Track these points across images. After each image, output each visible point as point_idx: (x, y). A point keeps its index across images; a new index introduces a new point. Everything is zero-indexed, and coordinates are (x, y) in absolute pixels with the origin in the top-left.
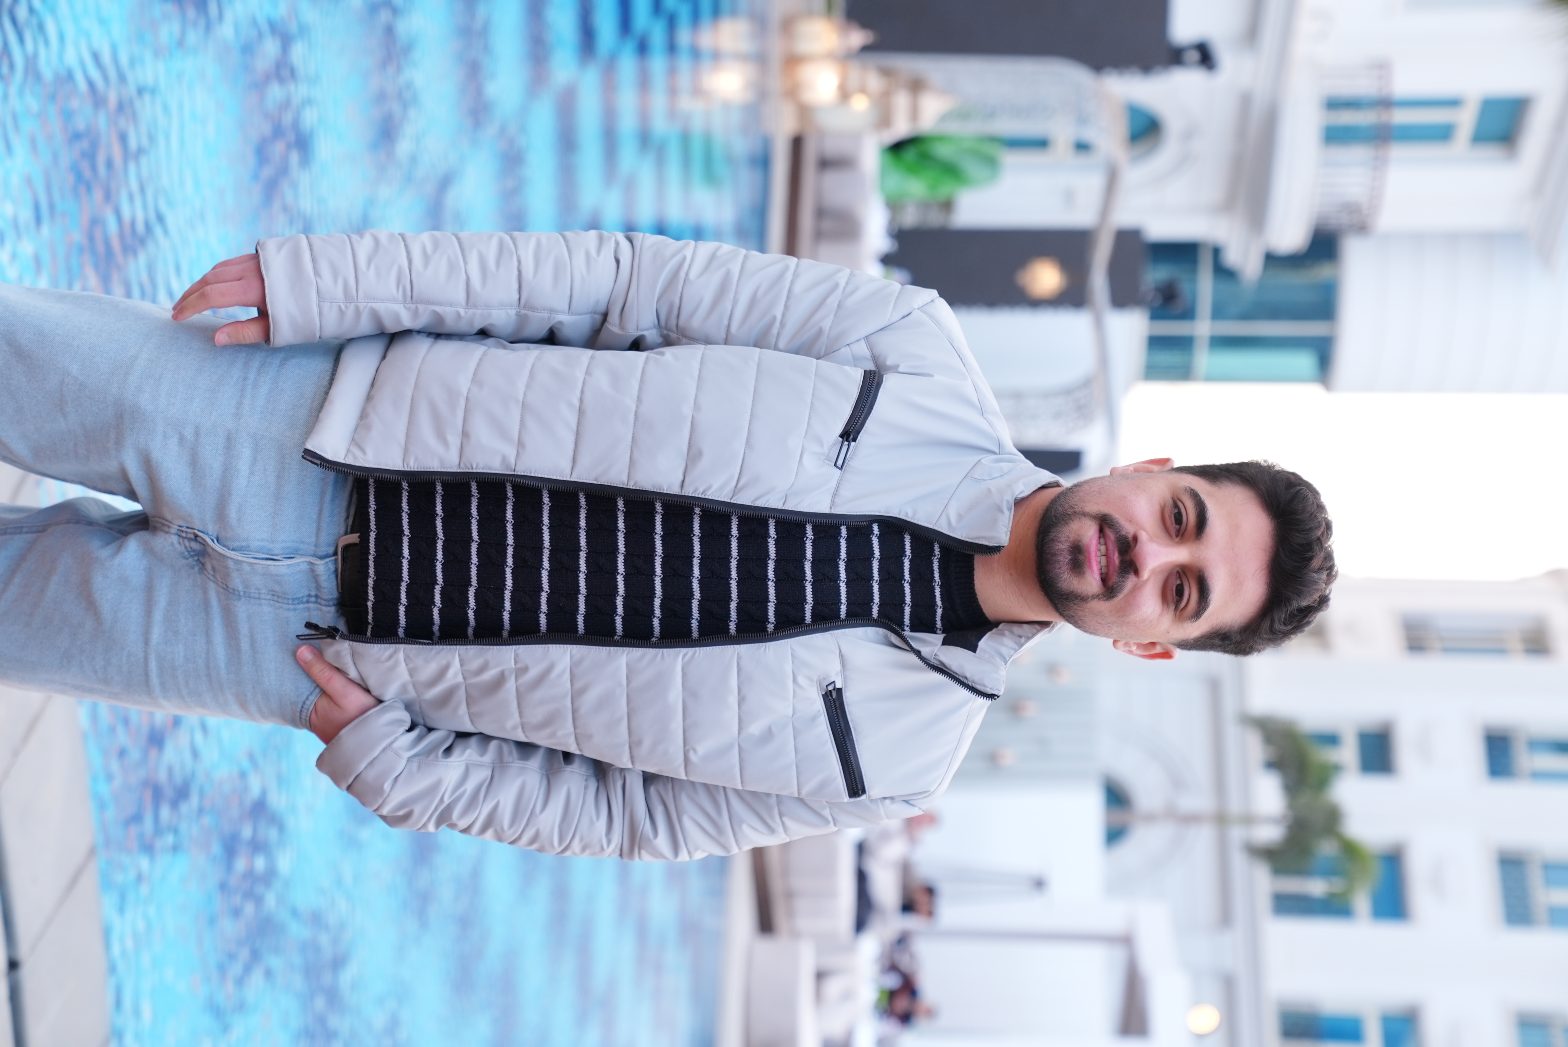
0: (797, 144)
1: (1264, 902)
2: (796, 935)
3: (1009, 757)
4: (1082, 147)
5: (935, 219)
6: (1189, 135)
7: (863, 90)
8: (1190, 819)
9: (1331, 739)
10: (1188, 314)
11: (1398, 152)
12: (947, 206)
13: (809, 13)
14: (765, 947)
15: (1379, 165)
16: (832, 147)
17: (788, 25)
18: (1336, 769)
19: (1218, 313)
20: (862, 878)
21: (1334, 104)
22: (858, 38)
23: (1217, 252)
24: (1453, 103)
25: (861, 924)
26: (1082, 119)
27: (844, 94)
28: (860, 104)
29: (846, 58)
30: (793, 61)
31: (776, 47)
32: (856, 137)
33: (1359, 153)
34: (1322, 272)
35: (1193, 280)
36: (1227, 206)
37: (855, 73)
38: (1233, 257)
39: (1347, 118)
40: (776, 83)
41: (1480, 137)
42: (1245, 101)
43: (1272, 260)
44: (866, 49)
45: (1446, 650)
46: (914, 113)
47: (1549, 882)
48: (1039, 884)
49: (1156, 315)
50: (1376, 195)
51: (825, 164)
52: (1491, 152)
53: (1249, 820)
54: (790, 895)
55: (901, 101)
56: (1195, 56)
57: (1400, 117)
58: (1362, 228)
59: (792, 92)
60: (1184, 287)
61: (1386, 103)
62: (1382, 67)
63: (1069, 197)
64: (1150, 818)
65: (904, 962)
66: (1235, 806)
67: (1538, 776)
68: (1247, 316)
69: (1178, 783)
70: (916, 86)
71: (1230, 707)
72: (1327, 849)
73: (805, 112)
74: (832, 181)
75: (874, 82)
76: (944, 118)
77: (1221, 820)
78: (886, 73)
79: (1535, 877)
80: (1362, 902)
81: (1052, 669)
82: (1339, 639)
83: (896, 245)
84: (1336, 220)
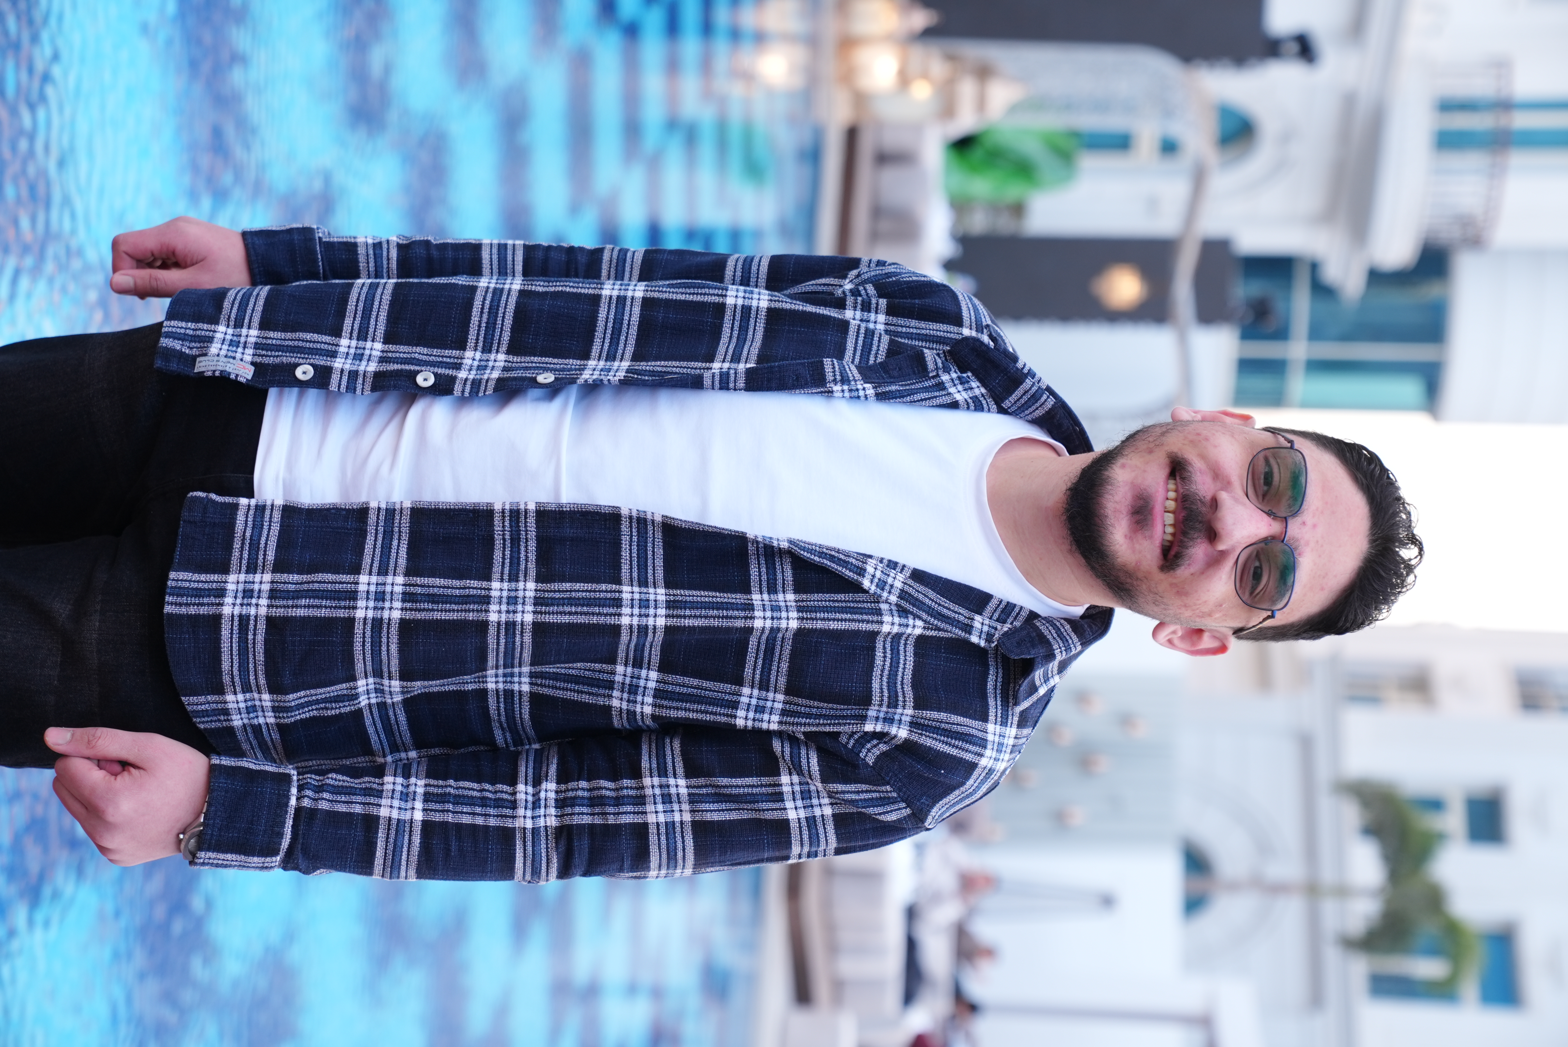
0: (852, 135)
1: (1359, 983)
2: (836, 1008)
3: (1079, 816)
4: (1169, 147)
5: (1005, 225)
6: (1286, 137)
7: (925, 75)
8: (1278, 889)
9: (1435, 805)
10: (1282, 334)
11: (1517, 160)
12: (1018, 210)
14: (801, 1020)
15: (1496, 174)
16: (892, 140)
17: (843, 4)
19: (1316, 333)
20: (912, 946)
21: (1447, 106)
22: (920, 19)
23: (1314, 267)
25: (909, 996)
26: (1168, 112)
27: (904, 80)
28: (922, 91)
29: (906, 40)
30: (848, 44)
31: (830, 27)
32: (917, 128)
33: (1474, 160)
34: (1431, 291)
35: (1288, 299)
36: (1328, 215)
37: (918, 54)
38: (1332, 274)
39: (1462, 121)
40: (829, 67)
42: (1349, 101)
43: (1376, 277)
44: (929, 34)
46: (981, 104)
49: (1247, 334)
50: (1492, 207)
51: (884, 158)
53: (1343, 892)
55: (967, 89)
56: (1294, 47)
57: (1522, 121)
58: (1476, 243)
59: (848, 76)
60: (1279, 306)
61: (1505, 105)
62: (1502, 66)
63: (1153, 204)
64: (1234, 887)
66: (1328, 875)
68: (1347, 337)
69: (1264, 847)
70: (984, 73)
71: (1324, 773)
72: (1428, 929)
73: (860, 99)
74: (890, 177)
75: (938, 67)
76: (1014, 109)
77: (1312, 890)
78: (951, 58)
80: (1470, 988)
81: (1126, 720)
82: (1446, 696)
83: (961, 249)
84: (1448, 233)
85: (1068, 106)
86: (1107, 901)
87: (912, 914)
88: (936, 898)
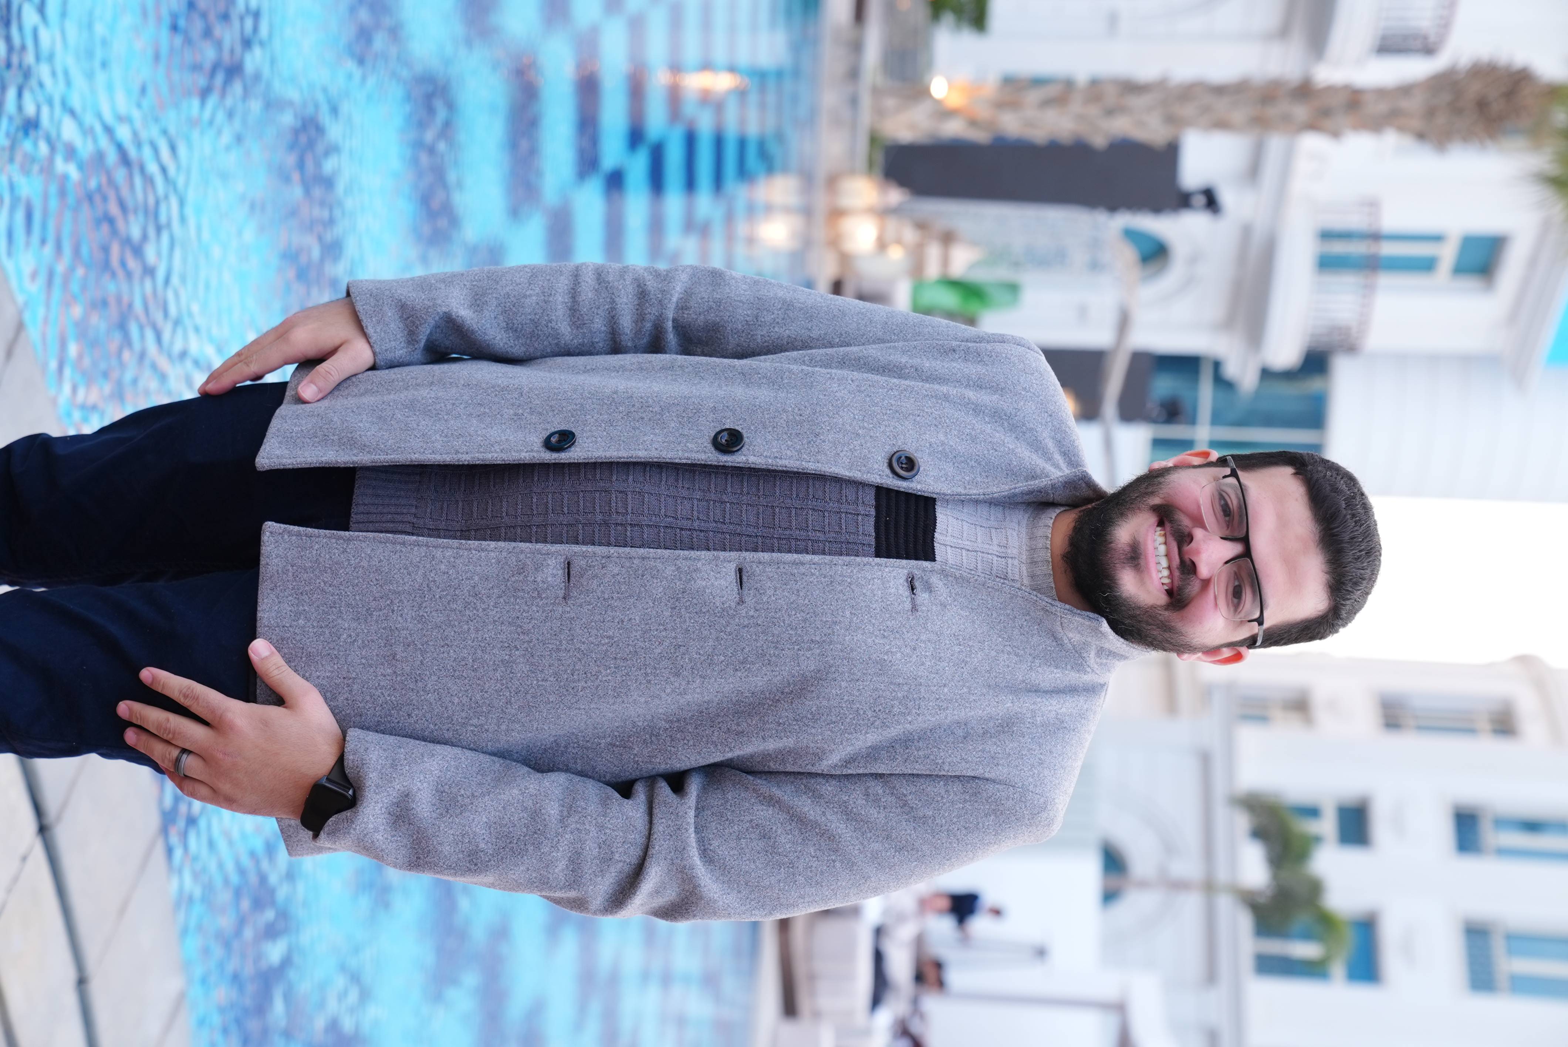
0: (837, 286)
1: (1247, 962)
2: (817, 1015)
6: (1194, 259)
7: (899, 242)
8: (1178, 886)
9: (1312, 812)
10: (1190, 419)
11: (1385, 280)
13: (852, 172)
14: (789, 1030)
15: (1369, 290)
16: (869, 285)
17: (832, 182)
18: (1317, 840)
19: (1217, 419)
20: (879, 958)
21: (1327, 235)
23: (1217, 365)
24: (1437, 238)
25: (876, 1001)
27: (882, 245)
28: (896, 254)
29: (884, 213)
30: (837, 214)
31: (821, 201)
32: (891, 281)
33: (1349, 281)
34: (1314, 385)
35: (1195, 389)
36: (1228, 324)
37: (892, 225)
38: (1231, 370)
39: (1339, 248)
40: (820, 233)
41: (1461, 269)
42: (1246, 231)
43: (1267, 374)
45: (1420, 728)
46: (945, 261)
47: (1511, 952)
48: (1041, 953)
50: (1364, 321)
52: (1471, 283)
53: (1235, 890)
54: (812, 977)
55: (934, 252)
56: (1200, 200)
57: (1388, 249)
58: (1351, 348)
59: (835, 242)
61: (1376, 237)
62: (1373, 205)
63: (1083, 312)
64: (1144, 884)
65: (916, 1027)
66: (1222, 875)
67: (1503, 852)
68: (1242, 423)
69: (1170, 848)
70: (948, 238)
71: (1220, 790)
72: (1304, 918)
73: (845, 259)
75: (910, 235)
76: (973, 266)
77: (1209, 887)
78: (921, 226)
79: (1498, 946)
80: (1338, 969)
82: (1321, 715)
84: (1328, 341)
87: (879, 932)
88: (901, 918)
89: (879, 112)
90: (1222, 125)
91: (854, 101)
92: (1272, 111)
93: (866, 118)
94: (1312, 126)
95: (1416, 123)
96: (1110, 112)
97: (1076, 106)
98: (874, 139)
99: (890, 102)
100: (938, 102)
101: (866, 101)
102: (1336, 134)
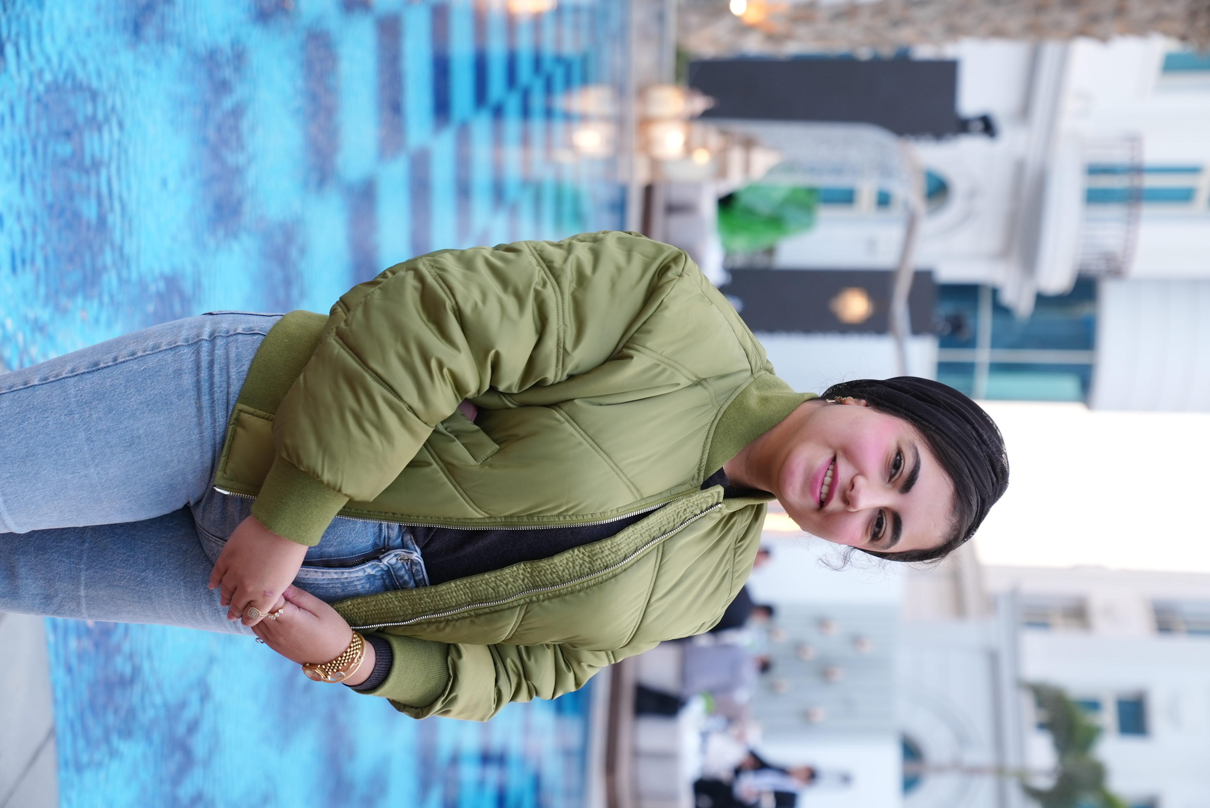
0: (649, 191)
3: (821, 714)
4: (884, 200)
5: (761, 261)
6: (972, 194)
7: (704, 146)
8: (973, 771)
9: (1094, 705)
10: (971, 343)
11: (1148, 211)
12: (770, 251)
13: (660, 82)
15: (1132, 221)
16: (678, 195)
17: (642, 92)
18: (1099, 730)
19: (996, 343)
21: (1094, 170)
22: (700, 104)
23: (995, 292)
24: (1194, 169)
26: (887, 173)
27: (689, 149)
28: (702, 158)
29: (690, 120)
30: (646, 122)
31: (633, 110)
32: (697, 186)
33: (1115, 212)
34: (1083, 311)
35: (975, 316)
36: (1004, 254)
37: (699, 129)
38: (1009, 297)
39: (1105, 182)
40: (632, 139)
42: (1020, 167)
43: (1042, 300)
44: (707, 115)
45: (1190, 632)
46: (747, 166)
49: (945, 343)
50: (1129, 248)
51: (672, 209)
53: (1025, 773)
55: (736, 156)
56: (980, 125)
57: (1150, 182)
58: (1118, 273)
59: (646, 146)
60: (968, 321)
61: (1138, 170)
62: (1135, 140)
63: (872, 245)
64: (940, 769)
66: (1012, 759)
68: (1018, 345)
69: (962, 739)
70: (749, 144)
71: (1007, 674)
72: (1090, 800)
73: (655, 164)
74: (677, 223)
75: (714, 140)
76: (772, 171)
77: (1000, 773)
78: (724, 133)
81: (856, 640)
82: (1099, 622)
83: (730, 278)
84: (1096, 267)
85: (812, 170)
86: (846, 779)
89: (684, 28)
90: (999, 33)
91: (661, 17)
92: (1046, 19)
93: (672, 33)
94: (1083, 32)
95: (1179, 27)
96: (896, 24)
97: (864, 19)
98: (680, 55)
99: (694, 19)
100: (737, 18)
101: (672, 18)
102: (1104, 39)
